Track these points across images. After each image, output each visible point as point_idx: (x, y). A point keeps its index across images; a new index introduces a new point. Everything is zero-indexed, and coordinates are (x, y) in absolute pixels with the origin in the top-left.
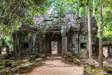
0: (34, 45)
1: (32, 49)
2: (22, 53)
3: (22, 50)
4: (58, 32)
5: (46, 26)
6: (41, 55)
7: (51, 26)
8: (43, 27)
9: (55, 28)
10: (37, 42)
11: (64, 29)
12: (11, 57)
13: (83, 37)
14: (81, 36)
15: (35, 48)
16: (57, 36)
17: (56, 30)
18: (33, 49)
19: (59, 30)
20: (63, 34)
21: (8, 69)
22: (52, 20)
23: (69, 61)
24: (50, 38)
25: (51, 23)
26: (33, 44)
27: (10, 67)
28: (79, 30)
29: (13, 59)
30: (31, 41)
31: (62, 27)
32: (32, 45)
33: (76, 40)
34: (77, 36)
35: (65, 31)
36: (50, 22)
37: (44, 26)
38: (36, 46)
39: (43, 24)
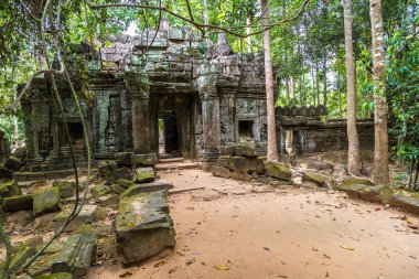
0: (102, 128)
1: (98, 140)
2: (60, 154)
3: (60, 146)
4: (184, 84)
5: (143, 66)
6: (146, 157)
7: (165, 66)
8: (134, 68)
9: (177, 74)
10: (114, 118)
11: (207, 74)
12: (18, 170)
13: (245, 104)
14: (240, 100)
15: (107, 138)
16: (178, 100)
17: (180, 79)
18: (102, 141)
19: (186, 81)
20: (205, 88)
21: (16, 222)
22: (165, 48)
23: (250, 173)
24: (158, 104)
25: (161, 56)
26: (98, 124)
27: (24, 214)
28: (236, 84)
29: (27, 178)
30: (92, 116)
31: (201, 69)
32: (98, 128)
33: (230, 113)
34: (231, 100)
35: (212, 81)
36: (158, 55)
37: (138, 65)
38: (111, 131)
39: (136, 59)
